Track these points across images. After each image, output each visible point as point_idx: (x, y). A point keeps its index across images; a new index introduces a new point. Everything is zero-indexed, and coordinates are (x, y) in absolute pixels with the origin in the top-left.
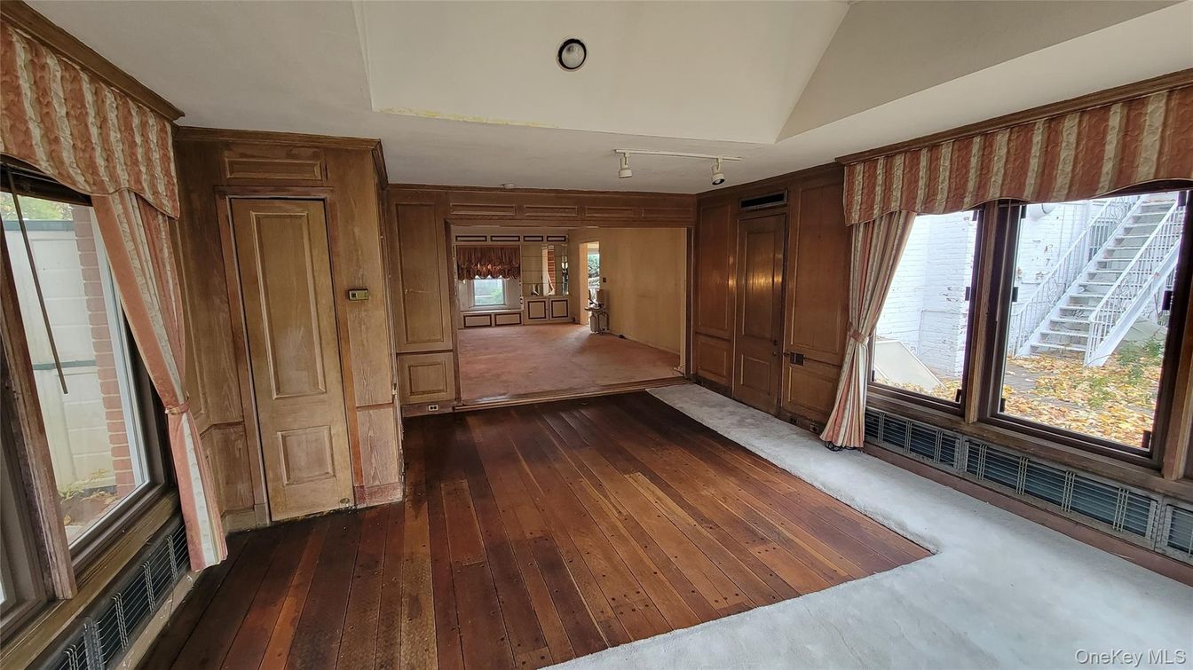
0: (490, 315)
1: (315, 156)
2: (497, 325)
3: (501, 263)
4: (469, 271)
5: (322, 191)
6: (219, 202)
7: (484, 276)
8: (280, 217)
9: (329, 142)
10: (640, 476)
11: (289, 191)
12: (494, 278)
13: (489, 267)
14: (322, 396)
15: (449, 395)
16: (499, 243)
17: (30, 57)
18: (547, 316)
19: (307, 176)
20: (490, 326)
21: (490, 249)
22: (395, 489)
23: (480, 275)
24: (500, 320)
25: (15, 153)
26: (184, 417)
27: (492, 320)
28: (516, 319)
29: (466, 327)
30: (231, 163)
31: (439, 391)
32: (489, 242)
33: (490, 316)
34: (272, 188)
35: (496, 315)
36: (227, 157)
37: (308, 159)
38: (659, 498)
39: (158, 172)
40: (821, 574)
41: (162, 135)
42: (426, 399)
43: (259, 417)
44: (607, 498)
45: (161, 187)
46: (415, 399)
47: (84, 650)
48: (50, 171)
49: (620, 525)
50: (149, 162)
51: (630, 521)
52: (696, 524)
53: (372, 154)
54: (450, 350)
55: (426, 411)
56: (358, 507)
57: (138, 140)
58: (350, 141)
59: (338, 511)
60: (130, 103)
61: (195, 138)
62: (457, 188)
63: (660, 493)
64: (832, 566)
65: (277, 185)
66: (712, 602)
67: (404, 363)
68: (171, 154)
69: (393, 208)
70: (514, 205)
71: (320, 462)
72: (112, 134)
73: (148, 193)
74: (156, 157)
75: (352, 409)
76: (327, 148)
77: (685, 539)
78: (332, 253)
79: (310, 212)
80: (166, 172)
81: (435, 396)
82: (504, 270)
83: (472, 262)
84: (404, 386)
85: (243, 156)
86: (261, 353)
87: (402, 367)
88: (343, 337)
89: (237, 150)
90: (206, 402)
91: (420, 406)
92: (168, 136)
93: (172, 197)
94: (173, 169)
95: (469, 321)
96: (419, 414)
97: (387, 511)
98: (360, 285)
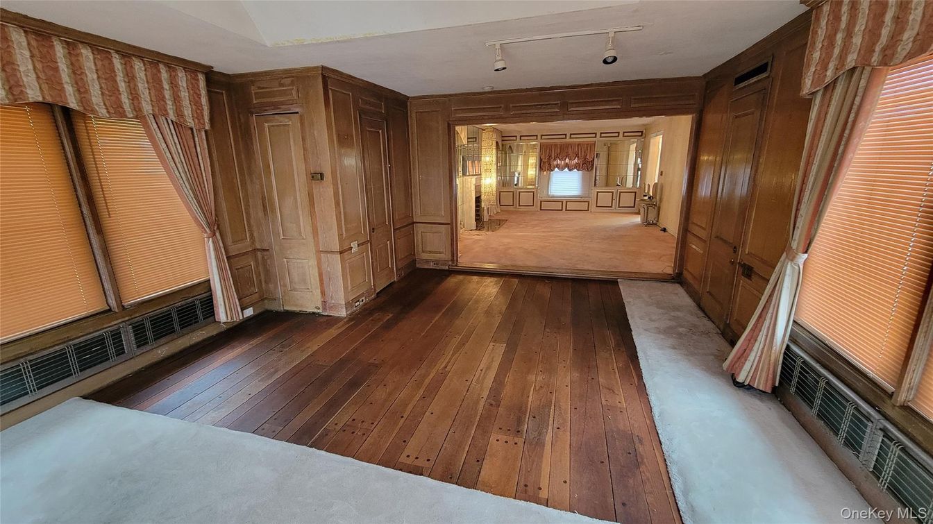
1: (292, 83)
2: (567, 210)
3: (577, 156)
4: (549, 166)
5: (297, 107)
6: (251, 118)
7: (561, 168)
8: (278, 126)
9: (297, 72)
10: (501, 348)
11: (280, 108)
12: (570, 170)
13: (567, 161)
14: (303, 241)
15: (445, 256)
16: (578, 140)
17: (66, 51)
18: (614, 206)
19: (289, 97)
20: (561, 210)
21: (568, 145)
22: (342, 308)
23: (558, 168)
24: (570, 206)
25: (50, 100)
26: (211, 239)
27: (564, 205)
28: (585, 206)
29: (541, 209)
30: (255, 93)
31: (440, 253)
32: (568, 140)
33: (562, 202)
34: (273, 107)
35: (567, 202)
36: (253, 90)
37: (289, 86)
38: (488, 368)
39: (186, 103)
40: (522, 484)
41: (194, 82)
42: (432, 257)
43: (276, 248)
44: (453, 355)
45: (187, 112)
46: (425, 256)
47: (116, 336)
48: (77, 108)
49: (432, 375)
50: (176, 98)
51: (443, 375)
52: (485, 397)
53: (324, 77)
54: (448, 224)
55: (431, 266)
56: (324, 314)
57: (166, 86)
58: (308, 69)
59: (314, 313)
60: (161, 66)
61: (238, 81)
62: (456, 95)
63: (496, 365)
64: (544, 483)
65: (276, 105)
66: (404, 455)
67: (419, 229)
68: (203, 92)
69: (414, 115)
70: (502, 106)
71: (304, 281)
72: (140, 85)
73: (172, 116)
74: (184, 95)
75: (319, 252)
76: (299, 77)
77: (459, 404)
78: (305, 149)
79: (293, 122)
80: (196, 102)
81: (437, 256)
82: (579, 164)
83: (553, 157)
84: (418, 246)
85: (259, 88)
86: (273, 210)
87: (417, 232)
88: (312, 204)
89: (258, 84)
90: (252, 235)
91: (427, 261)
92: (201, 81)
93: (198, 116)
94: (204, 101)
95: (545, 206)
96: (426, 267)
97: (332, 321)
98: (318, 170)
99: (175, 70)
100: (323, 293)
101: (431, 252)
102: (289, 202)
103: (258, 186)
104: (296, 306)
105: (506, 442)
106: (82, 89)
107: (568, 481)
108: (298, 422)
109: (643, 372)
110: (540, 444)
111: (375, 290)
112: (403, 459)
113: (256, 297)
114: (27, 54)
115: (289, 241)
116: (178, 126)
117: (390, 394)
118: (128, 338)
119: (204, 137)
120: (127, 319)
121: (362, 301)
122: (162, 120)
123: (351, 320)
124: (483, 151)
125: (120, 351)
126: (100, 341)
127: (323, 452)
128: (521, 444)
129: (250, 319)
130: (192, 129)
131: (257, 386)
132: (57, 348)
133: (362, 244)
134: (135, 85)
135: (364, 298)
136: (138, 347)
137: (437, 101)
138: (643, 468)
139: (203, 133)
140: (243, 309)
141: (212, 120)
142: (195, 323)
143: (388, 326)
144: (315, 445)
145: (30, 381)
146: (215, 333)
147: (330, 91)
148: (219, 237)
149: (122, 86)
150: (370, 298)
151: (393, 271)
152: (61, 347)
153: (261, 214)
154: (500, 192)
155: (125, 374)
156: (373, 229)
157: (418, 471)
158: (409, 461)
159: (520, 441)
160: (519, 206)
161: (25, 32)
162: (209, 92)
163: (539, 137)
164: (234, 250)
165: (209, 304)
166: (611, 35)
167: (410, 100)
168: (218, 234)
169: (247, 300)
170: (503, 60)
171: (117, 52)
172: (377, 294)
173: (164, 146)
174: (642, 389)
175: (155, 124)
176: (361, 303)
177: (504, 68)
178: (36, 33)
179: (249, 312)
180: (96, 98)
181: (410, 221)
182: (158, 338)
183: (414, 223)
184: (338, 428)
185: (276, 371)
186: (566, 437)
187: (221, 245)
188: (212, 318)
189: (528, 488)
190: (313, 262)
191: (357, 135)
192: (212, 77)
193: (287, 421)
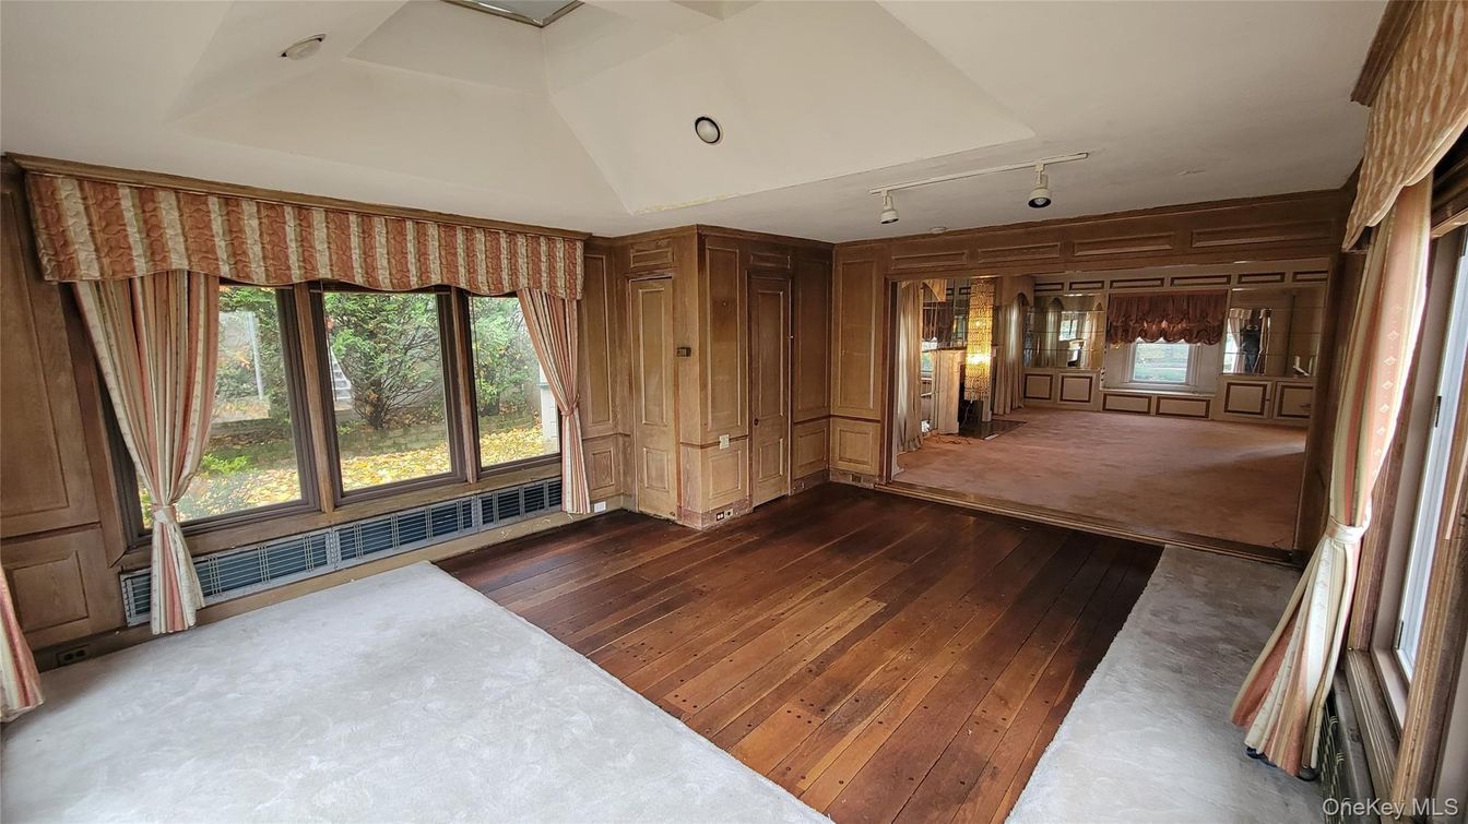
0: (1149, 397)
1: (668, 245)
2: (1158, 414)
3: (1186, 316)
4: (1126, 331)
5: (671, 271)
6: (627, 284)
7: (1153, 339)
8: (651, 291)
9: (673, 232)
11: (654, 273)
12: (1168, 341)
13: (1164, 324)
14: (665, 428)
15: (871, 468)
16: (1188, 288)
17: (465, 237)
18: (1266, 412)
19: (664, 260)
20: (1147, 413)
21: (1171, 297)
22: (699, 518)
23: (1145, 337)
24: (1165, 407)
25: (447, 282)
27: (1153, 405)
28: (1200, 409)
29: (1105, 410)
30: (633, 257)
31: (864, 463)
32: (1167, 288)
34: (648, 272)
35: (1160, 398)
36: (632, 253)
37: (665, 247)
38: (838, 628)
39: (560, 274)
40: (784, 766)
41: (571, 251)
42: (852, 467)
43: (637, 434)
44: (800, 603)
45: (560, 283)
46: (843, 465)
47: (467, 508)
48: (465, 287)
49: (760, 619)
50: (552, 270)
51: (774, 622)
52: (809, 660)
53: (700, 235)
54: (878, 421)
55: (849, 481)
56: (679, 522)
57: (544, 259)
58: (682, 229)
59: (668, 520)
60: (542, 239)
61: (620, 243)
62: (897, 239)
63: (852, 626)
64: (812, 775)
65: (650, 270)
66: (673, 694)
67: (837, 426)
68: (579, 261)
69: (840, 269)
70: (966, 251)
71: (661, 477)
72: (520, 261)
73: (545, 288)
74: (560, 265)
75: (678, 443)
76: (674, 237)
77: (769, 659)
78: (674, 319)
79: (665, 288)
80: (570, 273)
81: (861, 468)
82: (1190, 331)
83: (1134, 317)
84: (834, 449)
85: (638, 251)
86: (639, 390)
87: (834, 429)
88: (676, 385)
89: (636, 247)
90: (615, 417)
91: (845, 473)
92: (578, 250)
93: (571, 287)
94: (579, 270)
95: (1112, 402)
96: (842, 481)
97: (685, 531)
98: (686, 344)
99: (554, 241)
100: (679, 495)
101: (850, 461)
102: (654, 380)
103: (626, 361)
104: (652, 508)
105: (799, 717)
106: (471, 271)
107: (845, 784)
108: (589, 631)
109: (1085, 690)
110: (841, 732)
111: (751, 502)
112: (669, 697)
113: (610, 491)
114: (437, 244)
115: (650, 427)
116: (551, 297)
117: (698, 628)
118: (477, 512)
119: (575, 307)
120: (479, 491)
121: (729, 514)
122: (536, 292)
123: (705, 535)
124: (971, 313)
125: (468, 524)
126: (453, 510)
127: (595, 666)
128: (815, 724)
129: (600, 515)
130: (564, 300)
131: (569, 587)
132: (419, 509)
133: (737, 439)
134: (517, 261)
135: (731, 511)
136: (484, 523)
137: (872, 248)
138: (968, 806)
139: (575, 303)
140: (592, 503)
141: (585, 288)
142: (540, 508)
143: (742, 552)
144: (593, 658)
145: (396, 538)
146: (560, 524)
147: (708, 252)
148: (577, 416)
149: (505, 262)
150: (742, 513)
151: (786, 482)
152: (423, 508)
153: (626, 393)
154: (1027, 375)
155: (468, 549)
156: (756, 420)
157: (675, 713)
158: (673, 701)
159: (817, 721)
160: (1061, 400)
161: (439, 226)
162: (585, 259)
163: (1107, 284)
164: (593, 431)
165: (557, 490)
166: (1039, 168)
167: (836, 248)
168: (576, 413)
169: (600, 492)
170: (893, 209)
171: (505, 231)
172: (755, 508)
173: (535, 318)
174: (1059, 713)
175: (529, 297)
176: (727, 517)
177: (895, 220)
178: (446, 226)
179: (601, 507)
180: (482, 278)
181: (827, 414)
182: (504, 517)
183: (830, 416)
184: (623, 647)
185: (596, 576)
186: (883, 736)
187: (578, 424)
188: (559, 506)
189: (789, 773)
190: (672, 455)
191: (742, 300)
192: (591, 243)
193: (580, 627)
